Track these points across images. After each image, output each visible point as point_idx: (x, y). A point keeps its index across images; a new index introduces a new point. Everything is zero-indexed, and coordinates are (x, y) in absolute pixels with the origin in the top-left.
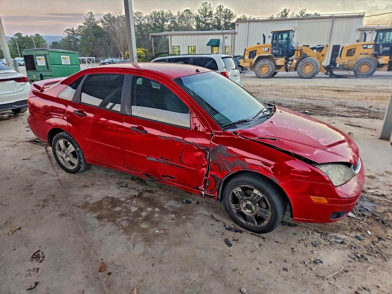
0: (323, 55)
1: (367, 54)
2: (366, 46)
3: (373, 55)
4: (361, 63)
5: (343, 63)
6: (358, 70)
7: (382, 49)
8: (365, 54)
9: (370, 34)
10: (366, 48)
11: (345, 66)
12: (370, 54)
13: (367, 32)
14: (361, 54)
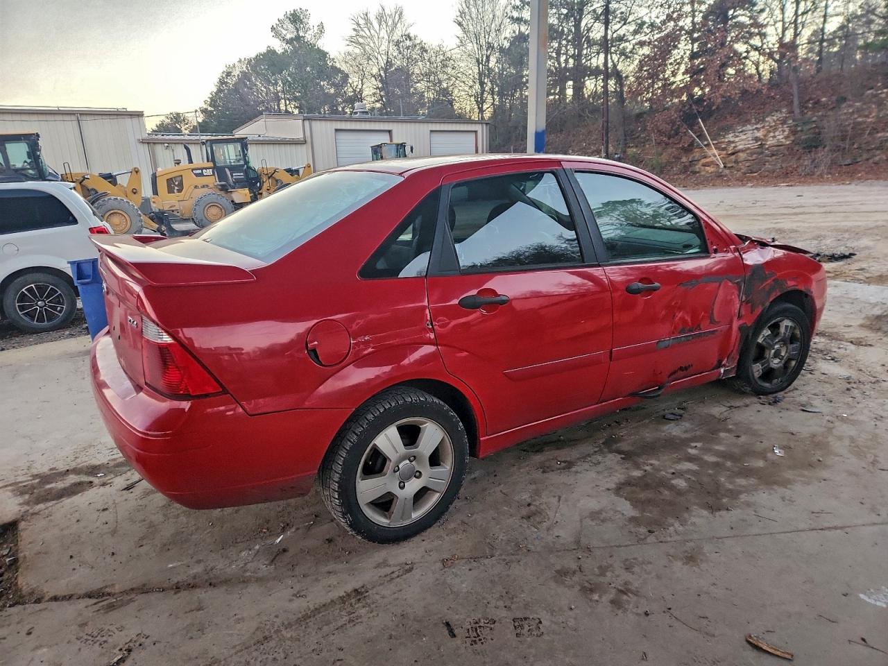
0: (135, 191)
1: (207, 186)
2: (200, 171)
3: (220, 187)
4: (205, 204)
5: (171, 207)
6: (204, 219)
7: (232, 176)
8: (203, 187)
9: (168, 151)
10: (201, 175)
11: (175, 213)
12: (211, 186)
13: (189, 146)
14: (196, 187)
